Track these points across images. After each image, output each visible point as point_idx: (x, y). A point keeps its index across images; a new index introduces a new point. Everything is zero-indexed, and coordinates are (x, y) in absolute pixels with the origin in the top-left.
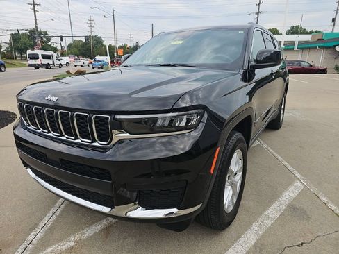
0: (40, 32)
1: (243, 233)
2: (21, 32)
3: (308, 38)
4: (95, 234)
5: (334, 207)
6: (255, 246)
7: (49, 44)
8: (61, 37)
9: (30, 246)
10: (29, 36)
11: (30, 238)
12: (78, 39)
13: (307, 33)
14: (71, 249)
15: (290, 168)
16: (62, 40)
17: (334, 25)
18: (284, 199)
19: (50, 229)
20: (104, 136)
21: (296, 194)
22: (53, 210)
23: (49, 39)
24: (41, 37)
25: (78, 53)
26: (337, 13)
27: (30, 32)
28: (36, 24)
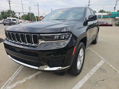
0: (12, 11)
1: (84, 77)
2: (4, 11)
3: (106, 14)
4: (33, 78)
5: (114, 68)
6: (88, 81)
7: (15, 15)
8: (19, 13)
9: (10, 82)
10: (7, 13)
11: (10, 79)
12: (25, 14)
13: (106, 12)
14: (24, 83)
15: (100, 56)
16: (19, 14)
17: (115, 10)
18: (98, 66)
19: (17, 76)
20: (36, 42)
21: (102, 64)
22: (17, 70)
23: (15, 14)
24: (12, 13)
25: (25, 19)
26: (116, 5)
27: (8, 11)
28: (10, 8)
